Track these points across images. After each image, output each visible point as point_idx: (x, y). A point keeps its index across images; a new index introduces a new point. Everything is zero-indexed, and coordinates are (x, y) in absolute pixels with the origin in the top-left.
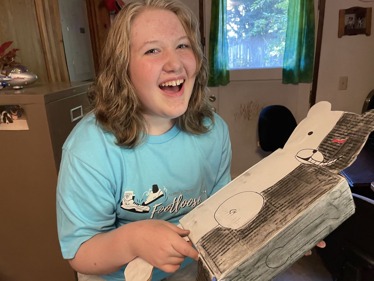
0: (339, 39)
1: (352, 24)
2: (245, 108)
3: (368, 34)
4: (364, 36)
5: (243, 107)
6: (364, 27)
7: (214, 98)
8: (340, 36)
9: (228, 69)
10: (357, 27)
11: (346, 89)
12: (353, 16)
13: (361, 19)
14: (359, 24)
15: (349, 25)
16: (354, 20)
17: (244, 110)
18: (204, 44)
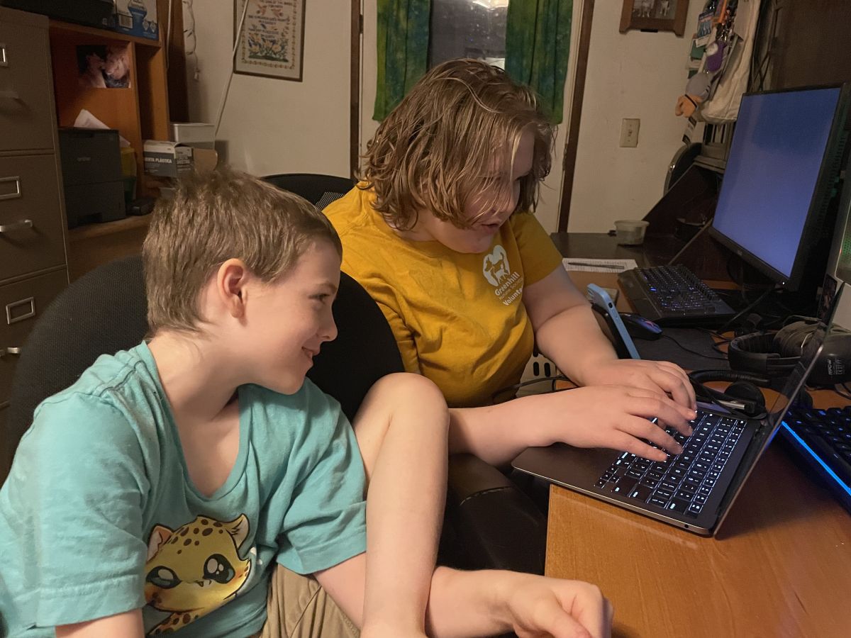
0: (623, 36)
1: (649, 8)
3: (680, 34)
4: (672, 35)
6: (673, 18)
8: (623, 30)
10: (659, 15)
11: (636, 147)
14: (664, 11)
15: (643, 8)
18: (361, 30)
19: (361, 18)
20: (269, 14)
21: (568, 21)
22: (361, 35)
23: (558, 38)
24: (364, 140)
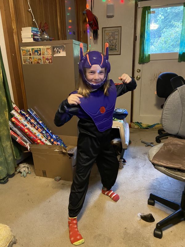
5: (156, 75)
7: (140, 70)
9: (149, 53)
17: (156, 77)
18: (136, 40)
19: (136, 37)
20: (112, 38)
24: (136, 69)
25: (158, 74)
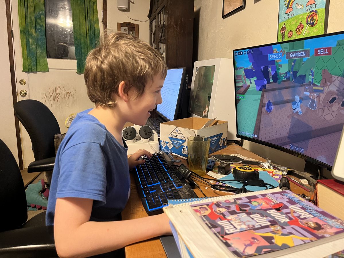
2: (53, 92)
5: (52, 90)
12: (126, 28)
13: (132, 31)
16: (127, 31)
17: (52, 94)
18: (13, 36)
19: (12, 31)
21: (99, 37)
22: (13, 38)
23: (96, 42)
24: (17, 79)
25: (54, 89)
